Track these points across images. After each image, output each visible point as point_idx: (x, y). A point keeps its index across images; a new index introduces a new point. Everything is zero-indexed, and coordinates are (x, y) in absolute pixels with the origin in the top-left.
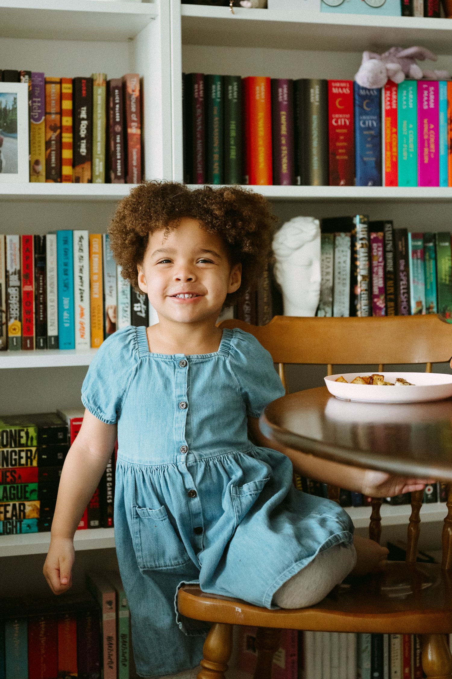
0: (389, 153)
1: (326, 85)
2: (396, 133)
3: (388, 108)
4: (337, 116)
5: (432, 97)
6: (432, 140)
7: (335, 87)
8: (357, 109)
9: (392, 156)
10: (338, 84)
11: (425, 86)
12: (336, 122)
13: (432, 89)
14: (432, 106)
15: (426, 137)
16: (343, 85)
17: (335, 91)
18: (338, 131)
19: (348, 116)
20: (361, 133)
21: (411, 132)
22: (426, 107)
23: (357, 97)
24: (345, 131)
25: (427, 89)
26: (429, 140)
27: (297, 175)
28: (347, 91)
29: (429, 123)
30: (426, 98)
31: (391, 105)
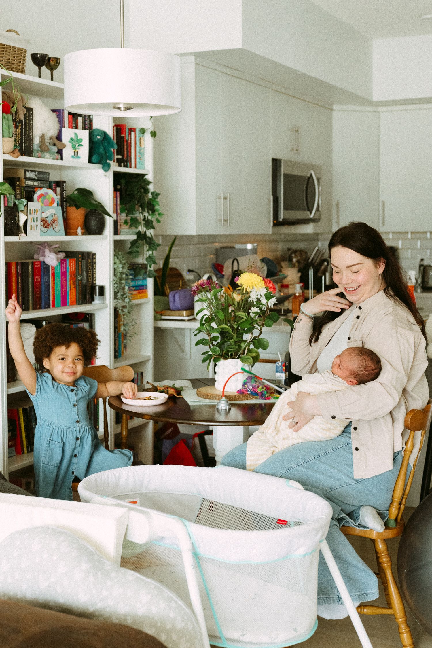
0: (53, 292)
1: (33, 264)
2: (54, 283)
3: (52, 272)
4: (36, 277)
5: (65, 266)
6: (65, 285)
7: (36, 264)
8: (42, 273)
9: (54, 293)
10: (37, 263)
11: (63, 262)
12: (36, 280)
13: (65, 263)
14: (65, 270)
15: (63, 284)
16: (38, 263)
17: (36, 266)
18: (37, 284)
19: (40, 277)
20: (44, 284)
21: (59, 282)
22: (63, 271)
23: (42, 268)
24: (39, 284)
25: (63, 263)
26: (64, 285)
27: (23, 305)
28: (39, 266)
29: (64, 278)
30: (63, 267)
31: (53, 271)
